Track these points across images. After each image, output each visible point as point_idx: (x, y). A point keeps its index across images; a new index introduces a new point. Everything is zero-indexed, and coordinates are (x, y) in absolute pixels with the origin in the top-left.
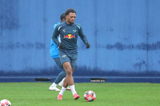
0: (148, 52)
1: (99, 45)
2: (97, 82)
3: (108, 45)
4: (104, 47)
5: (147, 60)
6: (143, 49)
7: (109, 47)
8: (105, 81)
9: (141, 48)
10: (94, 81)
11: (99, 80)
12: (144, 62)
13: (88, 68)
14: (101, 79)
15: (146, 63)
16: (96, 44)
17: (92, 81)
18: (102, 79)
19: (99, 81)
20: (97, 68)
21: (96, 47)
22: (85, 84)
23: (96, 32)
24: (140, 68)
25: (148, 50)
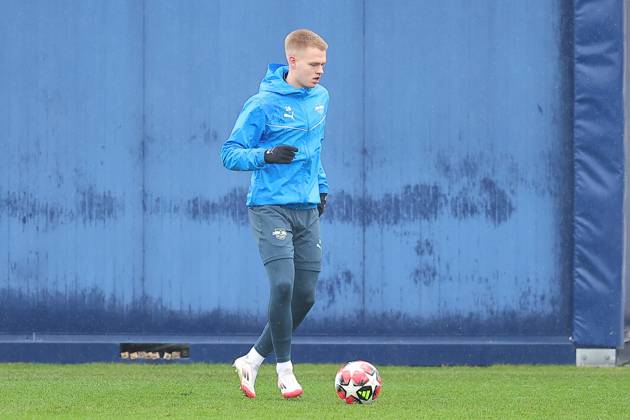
0: (364, 230)
1: (158, 200)
2: (150, 361)
3: (195, 201)
4: (176, 209)
5: (363, 264)
6: (346, 218)
7: (200, 209)
8: (182, 356)
9: (335, 213)
10: (135, 355)
11: (154, 352)
12: (348, 276)
13: (107, 297)
14: (162, 349)
15: (359, 281)
16: (145, 194)
17: (125, 355)
18: (170, 350)
19: (157, 355)
20: (145, 298)
21: (145, 208)
22: (96, 368)
23: (144, 149)
24: (332, 301)
25: (365, 223)
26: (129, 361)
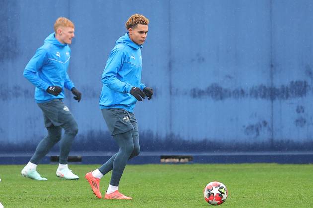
0: (272, 102)
1: (177, 90)
2: (174, 163)
3: (194, 90)
4: (186, 94)
5: (272, 118)
6: (264, 96)
7: (196, 93)
8: (189, 161)
9: (259, 94)
10: (168, 161)
11: (176, 159)
12: (265, 123)
13: (154, 134)
14: (180, 158)
15: (270, 126)
16: (171, 87)
17: (163, 160)
18: (184, 158)
19: (177, 161)
20: (172, 135)
21: (171, 93)
22: (150, 167)
23: (170, 66)
24: (258, 135)
25: (273, 98)
26: (165, 163)
